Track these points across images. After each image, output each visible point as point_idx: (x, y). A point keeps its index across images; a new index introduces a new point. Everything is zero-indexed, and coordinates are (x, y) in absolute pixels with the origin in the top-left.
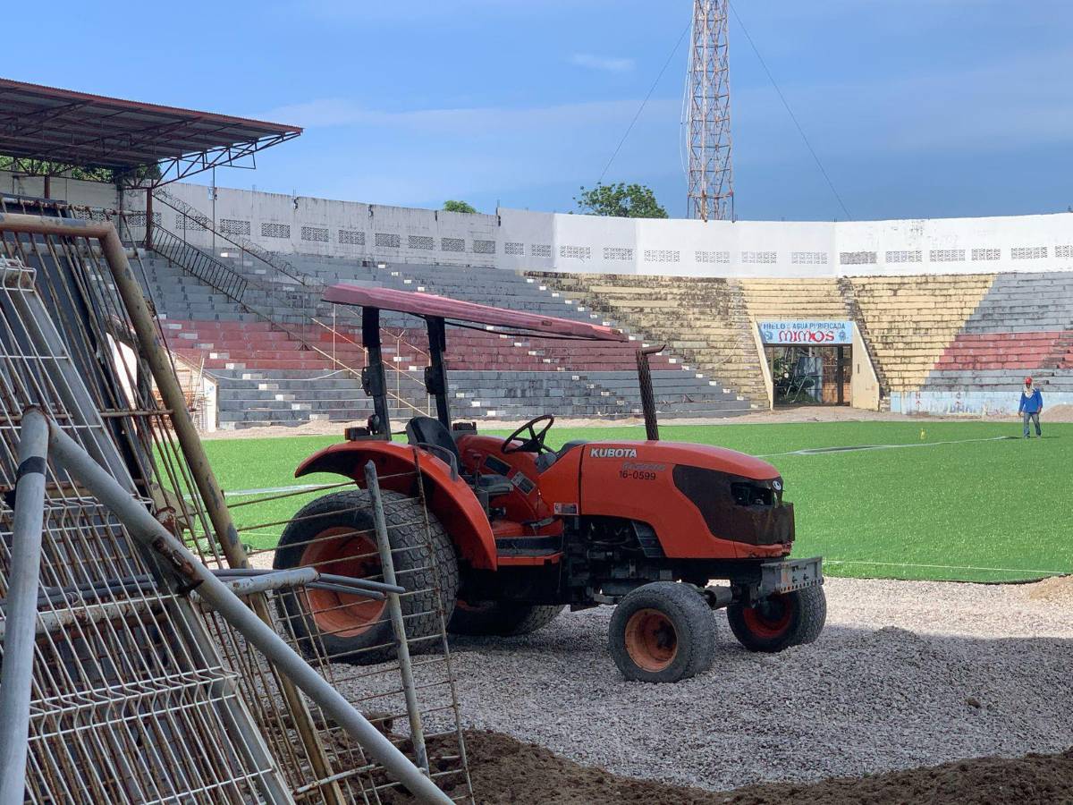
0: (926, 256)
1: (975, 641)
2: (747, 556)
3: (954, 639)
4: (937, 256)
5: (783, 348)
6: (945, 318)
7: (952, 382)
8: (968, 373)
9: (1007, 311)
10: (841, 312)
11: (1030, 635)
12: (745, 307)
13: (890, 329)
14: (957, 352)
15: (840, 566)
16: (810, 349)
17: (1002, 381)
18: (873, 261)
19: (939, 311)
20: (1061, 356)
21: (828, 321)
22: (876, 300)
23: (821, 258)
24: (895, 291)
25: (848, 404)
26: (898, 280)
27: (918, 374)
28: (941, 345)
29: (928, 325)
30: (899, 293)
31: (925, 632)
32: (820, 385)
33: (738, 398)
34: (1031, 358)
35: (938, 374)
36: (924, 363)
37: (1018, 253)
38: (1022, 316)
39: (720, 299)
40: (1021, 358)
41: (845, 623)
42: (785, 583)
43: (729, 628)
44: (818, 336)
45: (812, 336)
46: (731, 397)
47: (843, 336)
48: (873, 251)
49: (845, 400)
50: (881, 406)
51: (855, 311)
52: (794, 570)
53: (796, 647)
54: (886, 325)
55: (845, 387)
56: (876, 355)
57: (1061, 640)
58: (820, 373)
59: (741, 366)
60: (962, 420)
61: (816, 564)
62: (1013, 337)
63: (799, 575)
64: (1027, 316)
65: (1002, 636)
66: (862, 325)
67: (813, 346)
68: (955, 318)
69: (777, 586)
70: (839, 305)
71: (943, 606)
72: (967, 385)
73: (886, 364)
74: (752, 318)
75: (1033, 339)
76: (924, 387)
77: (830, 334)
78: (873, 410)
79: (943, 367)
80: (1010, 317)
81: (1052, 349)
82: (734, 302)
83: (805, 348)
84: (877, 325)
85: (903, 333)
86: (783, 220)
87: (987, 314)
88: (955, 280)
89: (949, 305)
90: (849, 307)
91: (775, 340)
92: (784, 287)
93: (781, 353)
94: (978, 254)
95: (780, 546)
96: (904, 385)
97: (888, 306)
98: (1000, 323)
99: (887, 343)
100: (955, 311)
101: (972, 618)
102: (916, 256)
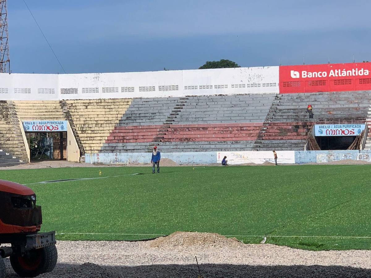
0: (100, 90)
1: (126, 268)
2: (19, 232)
3: (116, 267)
4: (105, 90)
5: (34, 134)
6: (110, 119)
7: (113, 149)
8: (121, 144)
9: (138, 115)
10: (62, 116)
11: (151, 264)
12: (16, 114)
13: (84, 124)
14: (115, 134)
15: (63, 235)
16: (47, 134)
17: (136, 148)
18: (76, 93)
19: (107, 116)
20: (162, 136)
21: (55, 120)
22: (78, 111)
23: (52, 91)
24: (87, 106)
25: (65, 159)
26: (88, 101)
27: (97, 145)
28: (108, 132)
29: (102, 122)
30: (88, 107)
31: (103, 265)
32: (52, 151)
33: (13, 157)
34: (149, 137)
35: (107, 145)
36: (100, 140)
37: (142, 89)
38: (145, 118)
39: (4, 110)
40: (144, 137)
41: (66, 262)
42: (38, 244)
43: (11, 266)
44: (51, 128)
45: (48, 128)
46: (10, 157)
47: (62, 128)
48: (76, 88)
49: (64, 158)
50: (81, 160)
51: (68, 116)
52: (42, 238)
53: (43, 274)
54: (83, 122)
55: (64, 151)
56: (78, 136)
57: (164, 265)
58: (52, 145)
59: (15, 142)
60: (118, 166)
61: (52, 234)
62: (140, 127)
63: (44, 240)
64: (147, 118)
65: (138, 265)
66: (72, 124)
67: (49, 132)
68: (114, 119)
69: (34, 245)
70: (61, 113)
71: (112, 252)
72: (120, 150)
73: (83, 141)
74: (19, 120)
75: (149, 128)
76: (100, 151)
77: (57, 127)
78: (77, 162)
79: (109, 142)
80: (139, 118)
81: (158, 133)
82: (11, 112)
83: (45, 133)
84: (78, 122)
85: (90, 126)
86: (34, 73)
87: (129, 117)
88: (114, 101)
89: (111, 113)
90: (65, 114)
91: (31, 130)
92: (34, 105)
93: (34, 136)
94: (124, 89)
95: (35, 227)
96: (91, 150)
97: (83, 113)
98: (134, 121)
99: (83, 131)
100: (114, 116)
101: (124, 257)
102: (96, 90)
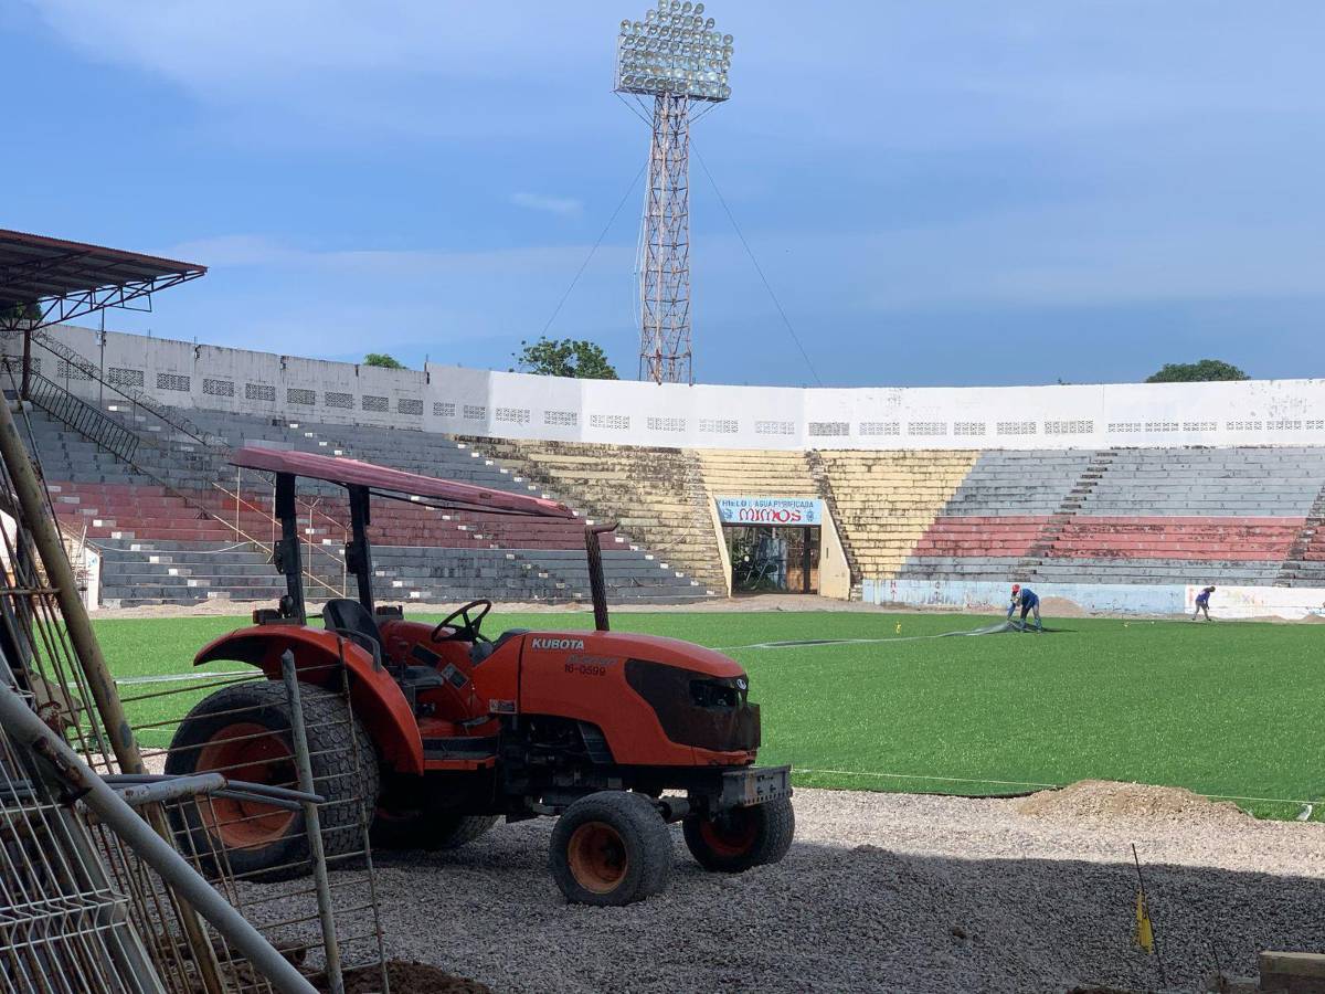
0: (904, 428)
1: (959, 862)
2: (705, 763)
3: (935, 860)
4: (917, 428)
5: (743, 529)
6: (925, 498)
7: (931, 570)
8: (949, 561)
9: (992, 491)
10: (809, 489)
11: (1019, 856)
12: (702, 482)
13: (863, 510)
14: (936, 536)
15: (808, 776)
16: (774, 529)
17: (985, 569)
18: (846, 433)
19: (918, 491)
20: (1050, 543)
21: (794, 498)
22: (849, 476)
23: (788, 429)
24: (870, 467)
25: (815, 592)
26: (873, 455)
27: (892, 560)
28: (919, 529)
29: (905, 506)
30: (874, 468)
31: (904, 851)
32: (785, 571)
33: (692, 583)
34: (1018, 544)
35: (915, 561)
36: (901, 548)
37: (1005, 428)
38: (1008, 498)
39: (675, 471)
40: (1007, 545)
41: (813, 840)
42: (749, 795)
43: (684, 844)
44: (783, 516)
45: (777, 515)
46: (685, 582)
47: (811, 517)
48: (846, 422)
49: (811, 588)
50: (853, 595)
51: (825, 489)
52: (759, 780)
53: (760, 867)
54: (860, 505)
55: (812, 573)
56: (847, 538)
57: (1053, 861)
58: (785, 557)
59: (697, 547)
60: (941, 613)
61: (784, 773)
62: (998, 521)
63: (765, 785)
64: (1014, 498)
65: (989, 856)
66: (833, 508)
67: (777, 527)
68: (936, 498)
69: (740, 797)
70: (807, 482)
71: (925, 822)
72: (947, 574)
73: (859, 549)
74: (709, 494)
75: (1019, 524)
76: (900, 575)
77: (797, 514)
78: (842, 600)
79: (922, 553)
80: (995, 499)
81: (1040, 536)
82: (690, 475)
83: (768, 528)
84: (848, 505)
85: (877, 514)
86: (746, 384)
87: (970, 495)
88: (936, 455)
89: (928, 484)
90: (818, 484)
91: (735, 519)
92: (746, 460)
93: (742, 533)
94: (959, 428)
95: (744, 753)
96: (877, 572)
97: (861, 484)
98: (984, 505)
99: (860, 525)
100: (935, 491)
101: (955, 836)
102: (893, 429)
